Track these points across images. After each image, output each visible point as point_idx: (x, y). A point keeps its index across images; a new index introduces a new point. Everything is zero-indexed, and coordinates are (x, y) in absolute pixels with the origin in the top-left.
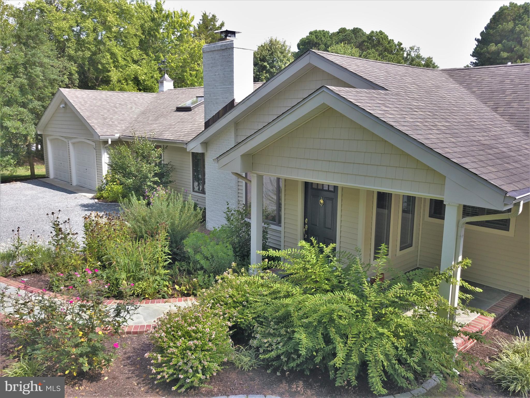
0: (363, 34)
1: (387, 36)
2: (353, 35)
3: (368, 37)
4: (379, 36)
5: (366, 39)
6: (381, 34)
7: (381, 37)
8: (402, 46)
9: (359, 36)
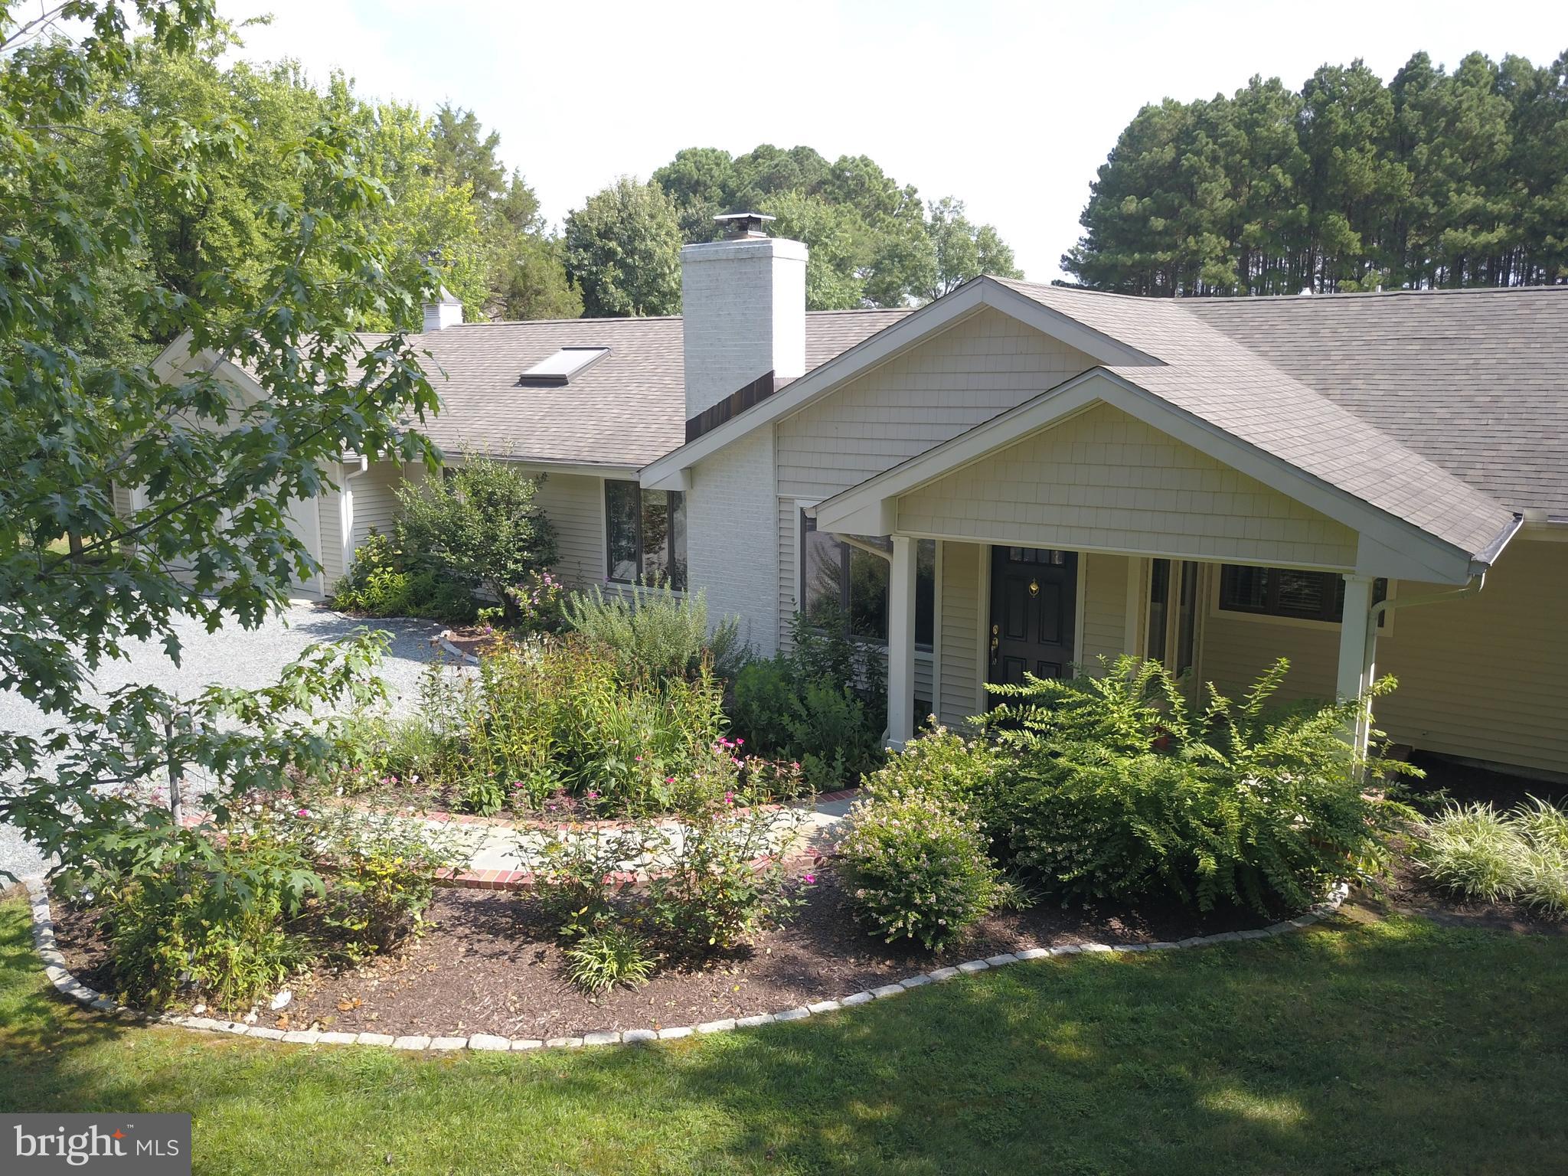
0: (819, 162)
1: (881, 172)
2: (796, 166)
3: (833, 171)
4: (861, 170)
5: (830, 177)
6: (866, 166)
7: (868, 173)
8: (916, 196)
9: (811, 167)
